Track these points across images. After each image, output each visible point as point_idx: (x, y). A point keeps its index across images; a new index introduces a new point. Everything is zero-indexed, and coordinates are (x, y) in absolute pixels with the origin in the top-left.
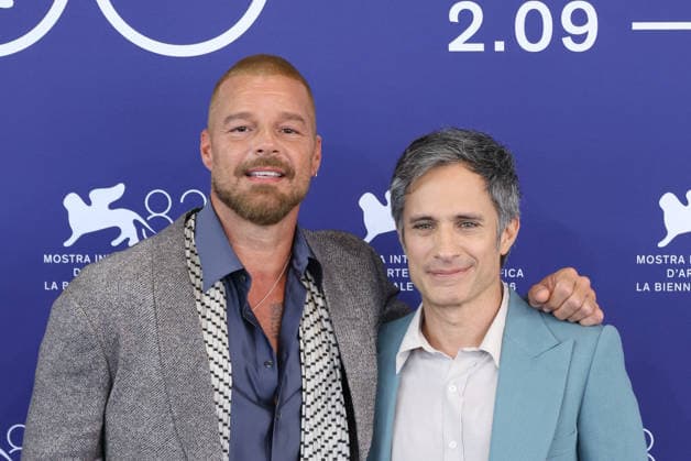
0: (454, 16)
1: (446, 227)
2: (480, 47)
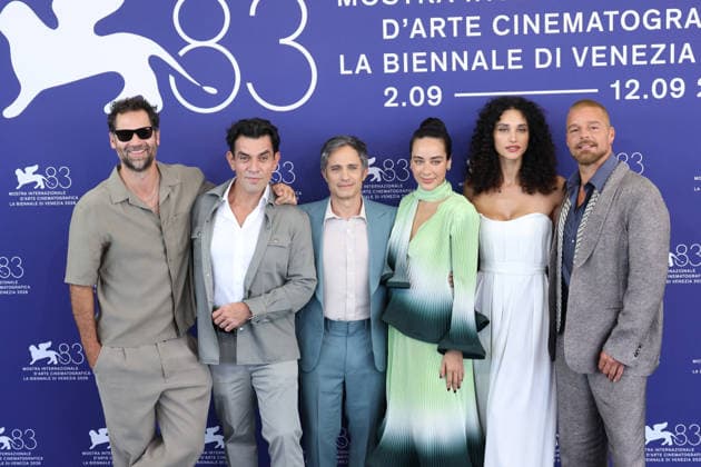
0: (386, 93)
1: (345, 169)
2: (396, 105)
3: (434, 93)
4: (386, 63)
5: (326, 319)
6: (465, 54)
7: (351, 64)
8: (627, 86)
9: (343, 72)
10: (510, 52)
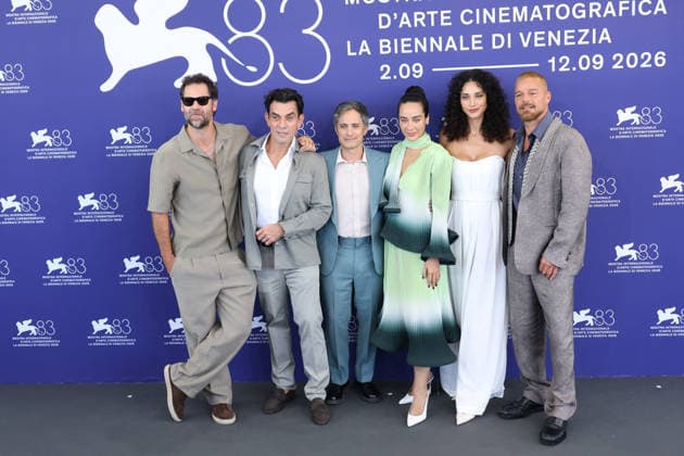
0: (382, 69)
1: (350, 127)
2: (389, 78)
3: (417, 68)
4: (382, 46)
5: (339, 237)
6: (440, 38)
7: (355, 48)
8: (561, 61)
9: (350, 54)
10: (474, 37)
